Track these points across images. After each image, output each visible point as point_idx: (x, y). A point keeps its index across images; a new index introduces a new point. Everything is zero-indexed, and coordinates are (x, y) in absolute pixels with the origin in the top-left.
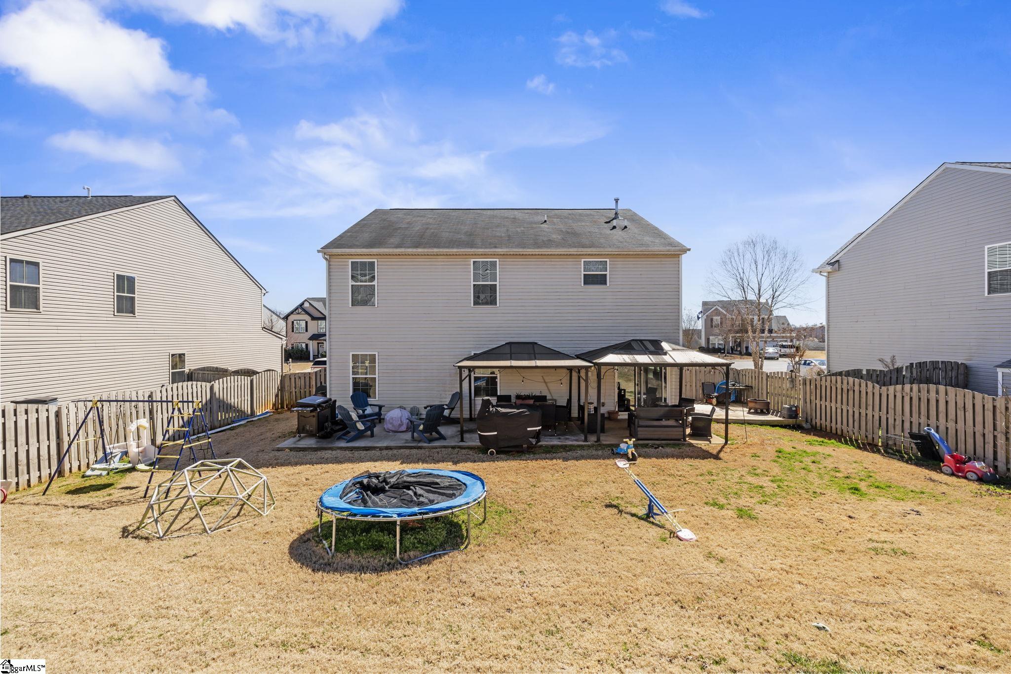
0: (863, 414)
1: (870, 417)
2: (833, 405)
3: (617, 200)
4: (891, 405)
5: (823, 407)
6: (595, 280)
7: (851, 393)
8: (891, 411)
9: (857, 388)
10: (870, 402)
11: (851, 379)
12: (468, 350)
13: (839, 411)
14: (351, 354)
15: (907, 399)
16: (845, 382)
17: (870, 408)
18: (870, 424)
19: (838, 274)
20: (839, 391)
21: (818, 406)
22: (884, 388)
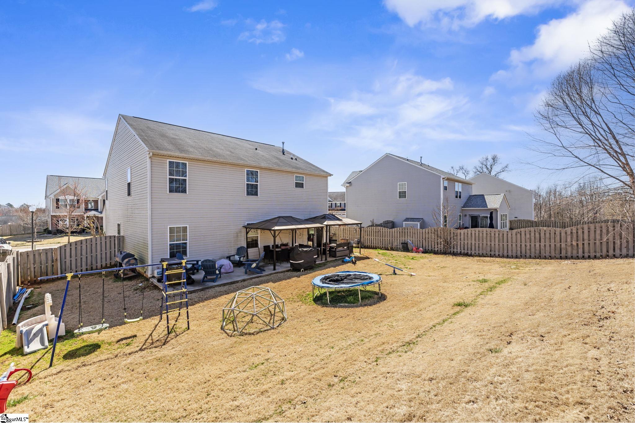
0: (384, 239)
1: (386, 240)
2: (370, 237)
3: (283, 143)
4: (393, 235)
5: (368, 239)
6: (299, 185)
7: (379, 232)
8: (393, 237)
9: (381, 231)
10: (386, 235)
11: (379, 228)
12: (243, 221)
13: (375, 239)
14: (169, 227)
15: (398, 232)
16: (377, 229)
17: (386, 237)
18: (386, 242)
19: (350, 187)
20: (375, 232)
21: (366, 238)
22: (391, 230)
